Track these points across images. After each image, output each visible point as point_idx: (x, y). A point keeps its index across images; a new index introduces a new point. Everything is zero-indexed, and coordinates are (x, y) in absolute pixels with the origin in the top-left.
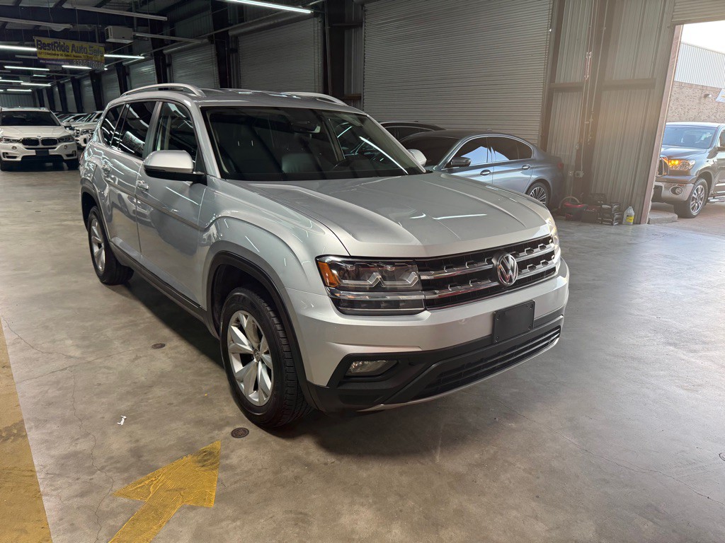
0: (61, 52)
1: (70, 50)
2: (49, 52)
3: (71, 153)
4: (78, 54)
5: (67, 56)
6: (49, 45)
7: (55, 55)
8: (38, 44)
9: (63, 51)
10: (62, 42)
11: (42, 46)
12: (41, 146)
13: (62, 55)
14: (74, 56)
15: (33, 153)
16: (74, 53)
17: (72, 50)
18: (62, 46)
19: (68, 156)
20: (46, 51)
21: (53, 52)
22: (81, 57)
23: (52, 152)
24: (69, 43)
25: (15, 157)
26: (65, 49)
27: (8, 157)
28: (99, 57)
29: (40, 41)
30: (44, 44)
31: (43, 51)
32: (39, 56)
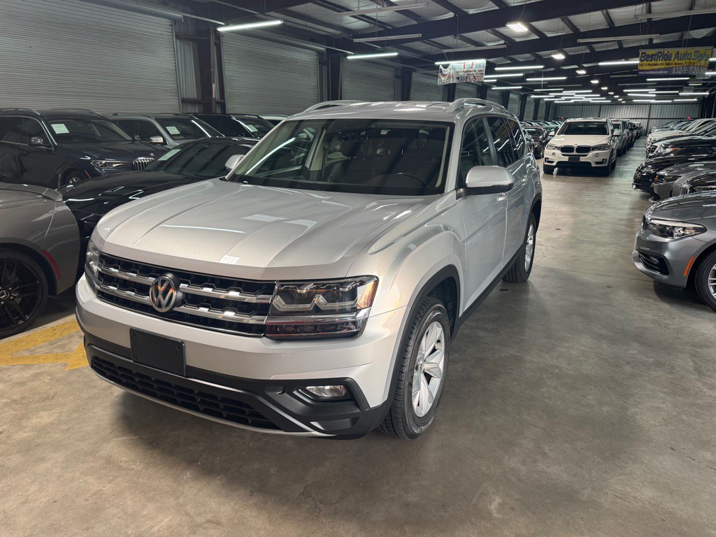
0: (663, 62)
1: (672, 59)
2: (651, 63)
3: (601, 160)
4: (680, 62)
5: (668, 64)
6: (652, 55)
7: (656, 65)
8: (642, 56)
9: (665, 60)
10: (666, 51)
11: (645, 58)
12: (575, 153)
13: (662, 64)
14: (675, 64)
15: (566, 159)
16: (676, 61)
17: (675, 57)
18: (666, 55)
19: (597, 163)
20: (649, 62)
21: (655, 62)
22: (682, 64)
23: (582, 159)
24: (673, 51)
25: (552, 162)
26: (667, 57)
27: (549, 162)
28: (703, 62)
29: (645, 53)
30: (648, 55)
31: (645, 62)
32: (640, 68)
